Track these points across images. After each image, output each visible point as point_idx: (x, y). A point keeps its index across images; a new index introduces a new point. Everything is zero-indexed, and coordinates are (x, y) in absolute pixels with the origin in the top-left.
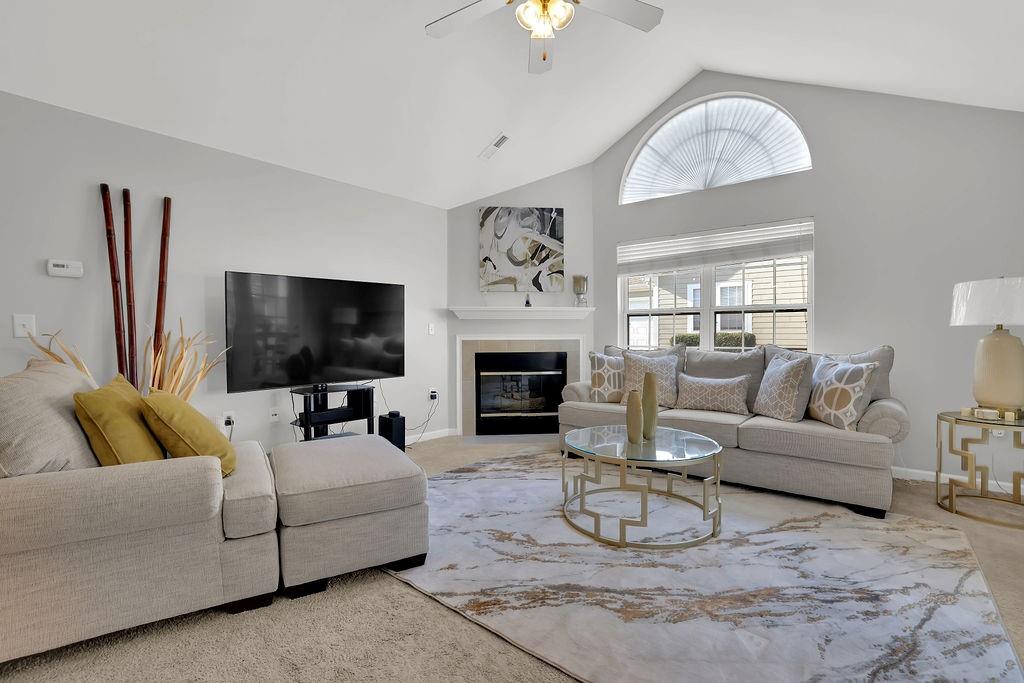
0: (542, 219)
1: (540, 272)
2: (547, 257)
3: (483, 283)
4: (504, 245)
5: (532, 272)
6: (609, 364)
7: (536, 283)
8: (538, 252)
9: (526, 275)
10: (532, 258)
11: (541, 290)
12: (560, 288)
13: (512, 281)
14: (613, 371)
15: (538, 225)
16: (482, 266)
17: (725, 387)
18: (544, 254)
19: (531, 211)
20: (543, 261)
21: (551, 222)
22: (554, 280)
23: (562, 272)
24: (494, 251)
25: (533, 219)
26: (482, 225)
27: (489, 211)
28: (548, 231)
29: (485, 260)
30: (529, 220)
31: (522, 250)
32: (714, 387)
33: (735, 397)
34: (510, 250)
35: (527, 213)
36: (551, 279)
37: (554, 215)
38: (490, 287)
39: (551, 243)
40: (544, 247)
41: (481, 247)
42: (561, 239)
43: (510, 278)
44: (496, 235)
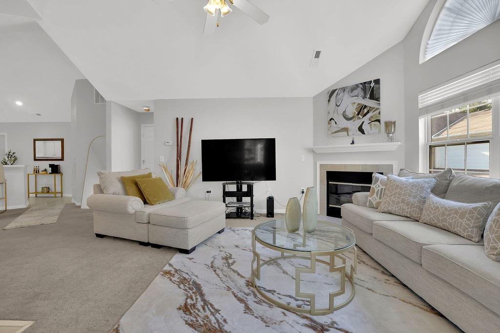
0: (364, 90)
1: (363, 122)
2: (368, 112)
3: (330, 133)
4: (341, 109)
5: (358, 123)
6: (380, 182)
7: (361, 129)
8: (362, 110)
9: (354, 125)
10: (358, 114)
11: (363, 133)
12: (377, 131)
13: (346, 130)
14: (382, 187)
15: (362, 94)
16: (329, 123)
17: (456, 211)
18: (366, 111)
19: (357, 86)
20: (365, 115)
21: (371, 90)
22: (373, 126)
23: (379, 121)
24: (336, 114)
25: (359, 91)
26: (329, 101)
27: (333, 92)
28: (368, 96)
29: (330, 120)
30: (355, 92)
31: (351, 111)
32: (446, 209)
33: (464, 222)
34: (345, 112)
35: (354, 88)
36: (371, 126)
37: (372, 85)
38: (333, 135)
39: (370, 103)
40: (366, 107)
41: (329, 113)
42: (378, 99)
43: (344, 128)
44: (337, 105)
